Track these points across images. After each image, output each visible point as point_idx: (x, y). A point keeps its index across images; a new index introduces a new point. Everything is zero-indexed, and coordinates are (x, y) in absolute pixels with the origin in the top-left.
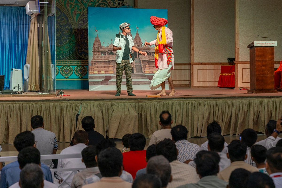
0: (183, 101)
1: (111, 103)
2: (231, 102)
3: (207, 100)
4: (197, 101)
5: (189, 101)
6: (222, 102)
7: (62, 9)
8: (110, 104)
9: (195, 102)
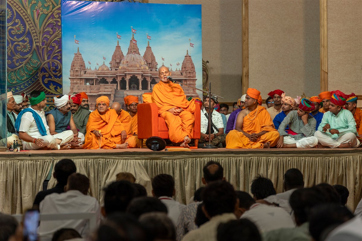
0: (230, 158)
1: (105, 159)
2: (314, 160)
3: (273, 156)
4: (254, 157)
5: (240, 158)
6: (297, 159)
7: (15, 6)
8: (102, 163)
9: (251, 159)
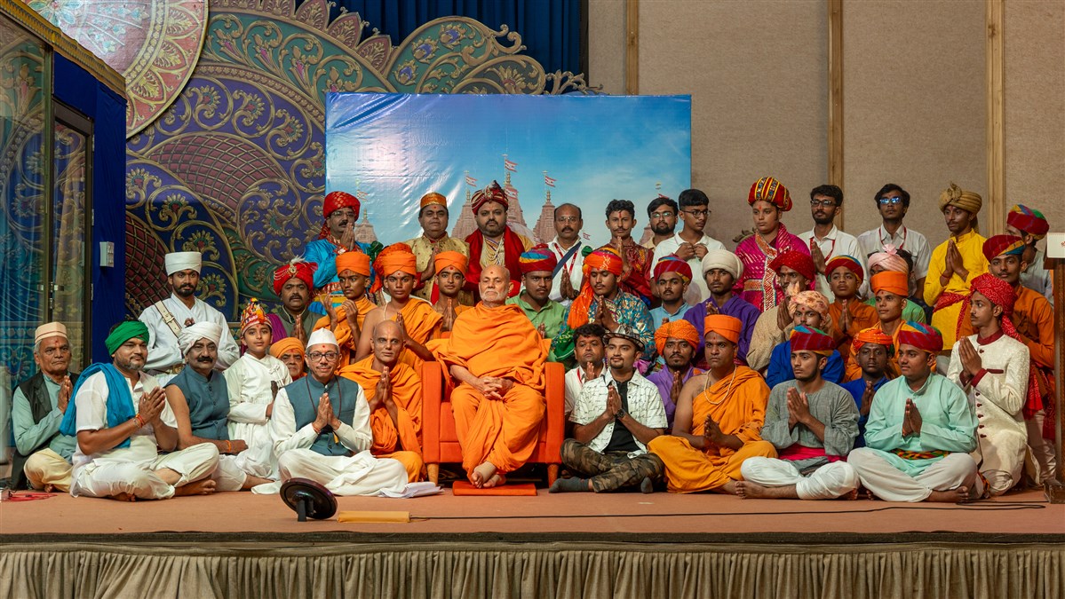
0: (491, 554)
1: (96, 554)
2: (768, 563)
3: (633, 551)
4: (572, 553)
5: (525, 555)
6: (714, 561)
8: (86, 564)
9: (562, 557)
